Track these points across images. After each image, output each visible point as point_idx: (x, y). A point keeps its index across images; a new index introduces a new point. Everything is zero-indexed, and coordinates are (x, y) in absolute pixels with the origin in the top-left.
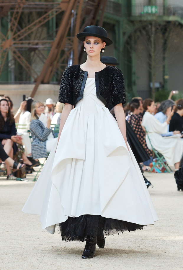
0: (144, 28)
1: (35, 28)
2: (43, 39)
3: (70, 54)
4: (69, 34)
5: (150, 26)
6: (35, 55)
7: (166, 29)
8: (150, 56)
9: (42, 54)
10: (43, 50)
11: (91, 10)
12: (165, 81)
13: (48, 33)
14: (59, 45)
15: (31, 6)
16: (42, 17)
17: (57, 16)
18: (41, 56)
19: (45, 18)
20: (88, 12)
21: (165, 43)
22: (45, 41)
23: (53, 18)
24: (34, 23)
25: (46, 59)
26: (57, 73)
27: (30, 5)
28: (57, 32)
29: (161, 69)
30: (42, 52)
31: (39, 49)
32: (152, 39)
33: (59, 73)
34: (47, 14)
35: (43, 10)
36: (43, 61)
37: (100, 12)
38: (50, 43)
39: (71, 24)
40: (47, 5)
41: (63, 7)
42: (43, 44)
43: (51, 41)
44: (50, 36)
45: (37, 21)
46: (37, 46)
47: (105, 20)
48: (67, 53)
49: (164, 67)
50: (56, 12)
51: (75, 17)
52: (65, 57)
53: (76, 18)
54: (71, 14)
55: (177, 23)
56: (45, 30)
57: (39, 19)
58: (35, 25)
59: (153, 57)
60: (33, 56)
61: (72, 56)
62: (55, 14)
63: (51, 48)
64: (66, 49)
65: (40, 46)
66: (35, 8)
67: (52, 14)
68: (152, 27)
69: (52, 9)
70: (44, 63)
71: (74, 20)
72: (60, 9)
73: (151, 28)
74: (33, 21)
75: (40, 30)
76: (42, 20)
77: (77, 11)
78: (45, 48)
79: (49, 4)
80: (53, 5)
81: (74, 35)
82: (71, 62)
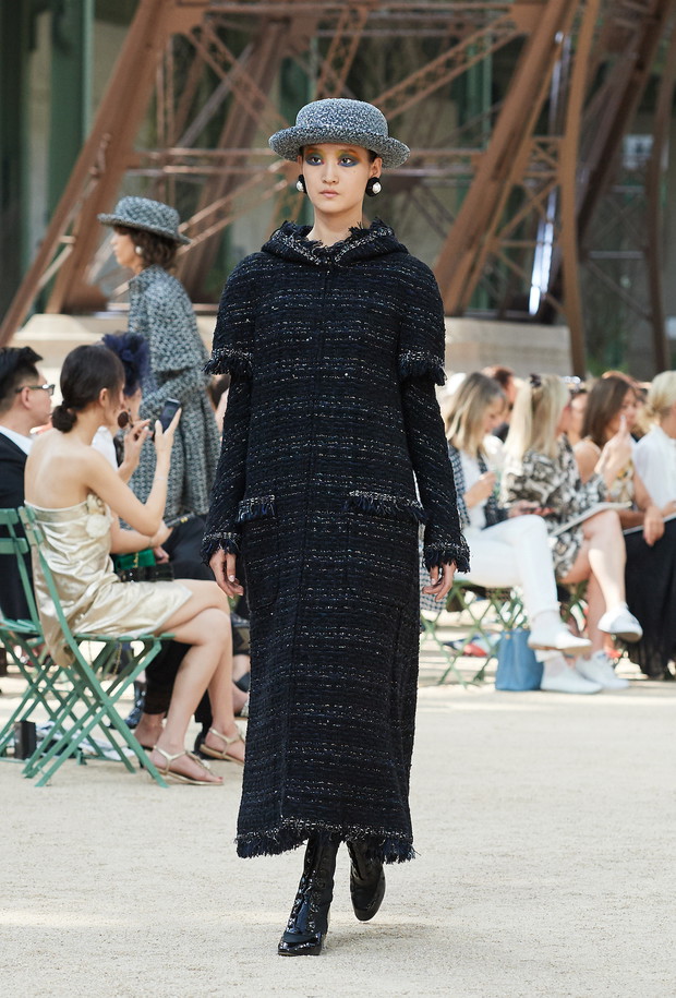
1: (413, 101)
2: (441, 145)
3: (545, 204)
4: (542, 128)
6: (411, 206)
9: (435, 202)
10: (442, 186)
11: (632, 33)
13: (461, 121)
14: (502, 166)
15: (399, 16)
16: (442, 59)
17: (496, 55)
18: (432, 210)
19: (450, 64)
20: (614, 41)
22: (449, 151)
23: (480, 64)
24: (408, 82)
25: (451, 220)
26: (493, 278)
27: (393, 11)
28: (494, 117)
30: (435, 191)
31: (426, 181)
33: (502, 275)
34: (461, 47)
35: (444, 33)
36: (439, 230)
37: (664, 42)
38: (466, 160)
39: (550, 88)
40: (458, 13)
41: (521, 18)
42: (443, 162)
43: (473, 152)
44: (469, 136)
45: (420, 73)
46: (419, 172)
48: (534, 200)
50: (495, 39)
51: (567, 59)
52: (524, 213)
53: (571, 64)
54: (553, 45)
56: (450, 111)
57: (430, 67)
58: (412, 90)
60: (404, 209)
61: (551, 212)
62: (490, 47)
63: (471, 177)
64: (529, 185)
65: (430, 171)
66: (416, 25)
67: (479, 49)
69: (480, 27)
70: (444, 236)
71: (562, 69)
72: (510, 25)
74: (404, 76)
75: (431, 108)
76: (441, 71)
77: (575, 38)
78: (451, 177)
79: (471, 10)
80: (482, 11)
81: (561, 130)
82: (549, 236)
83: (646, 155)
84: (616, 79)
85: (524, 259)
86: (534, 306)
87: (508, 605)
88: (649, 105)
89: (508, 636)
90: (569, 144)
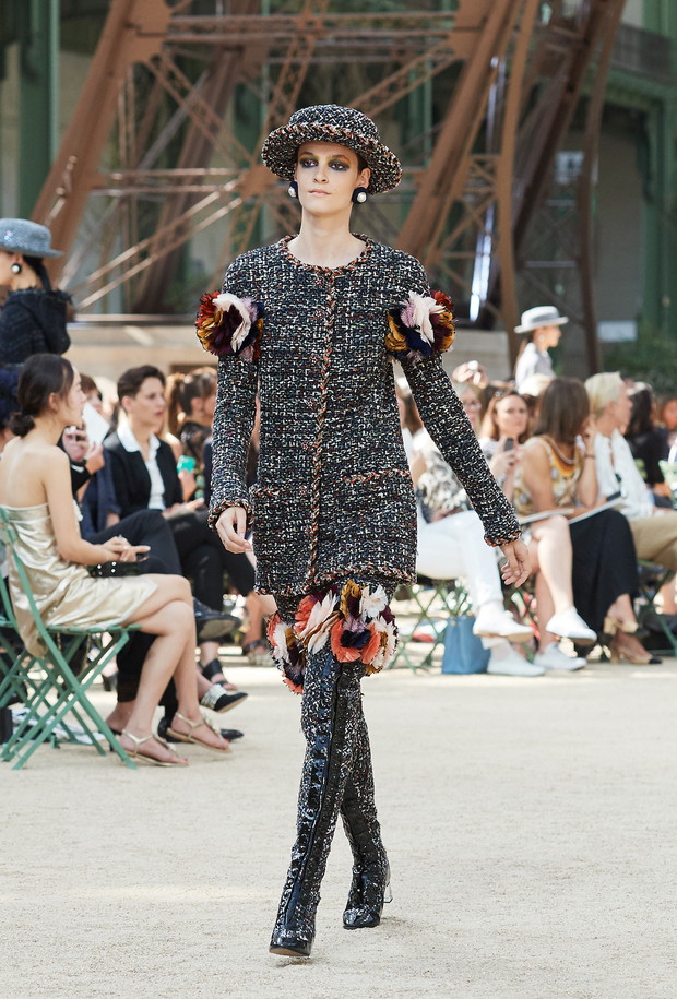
3: (484, 217)
4: (480, 147)
6: (359, 221)
9: (381, 217)
10: (387, 201)
11: (562, 58)
13: (404, 140)
14: (442, 184)
15: (344, 44)
16: (385, 83)
17: (436, 79)
18: (378, 225)
19: (393, 88)
20: (548, 65)
23: (421, 88)
25: (395, 233)
27: (339, 39)
28: (435, 137)
30: (382, 209)
33: (444, 284)
34: (403, 72)
35: (385, 59)
37: (593, 65)
38: (409, 177)
39: (486, 110)
40: (400, 40)
41: (459, 45)
43: (415, 170)
44: (412, 155)
45: (366, 97)
47: (613, 98)
48: (473, 214)
50: (434, 64)
51: (502, 80)
52: (464, 226)
53: (506, 87)
54: (489, 69)
56: (394, 131)
57: (374, 91)
61: (489, 225)
62: (430, 72)
63: (414, 193)
64: (468, 200)
66: (360, 52)
67: (419, 73)
69: (421, 53)
71: (497, 93)
72: (449, 51)
74: (351, 98)
76: (385, 94)
77: (509, 63)
79: (411, 38)
80: (422, 39)
81: (497, 149)
82: (487, 248)
83: (577, 171)
84: (548, 100)
85: (464, 269)
86: (474, 313)
87: (452, 594)
88: (579, 124)
89: (453, 623)
90: (505, 161)
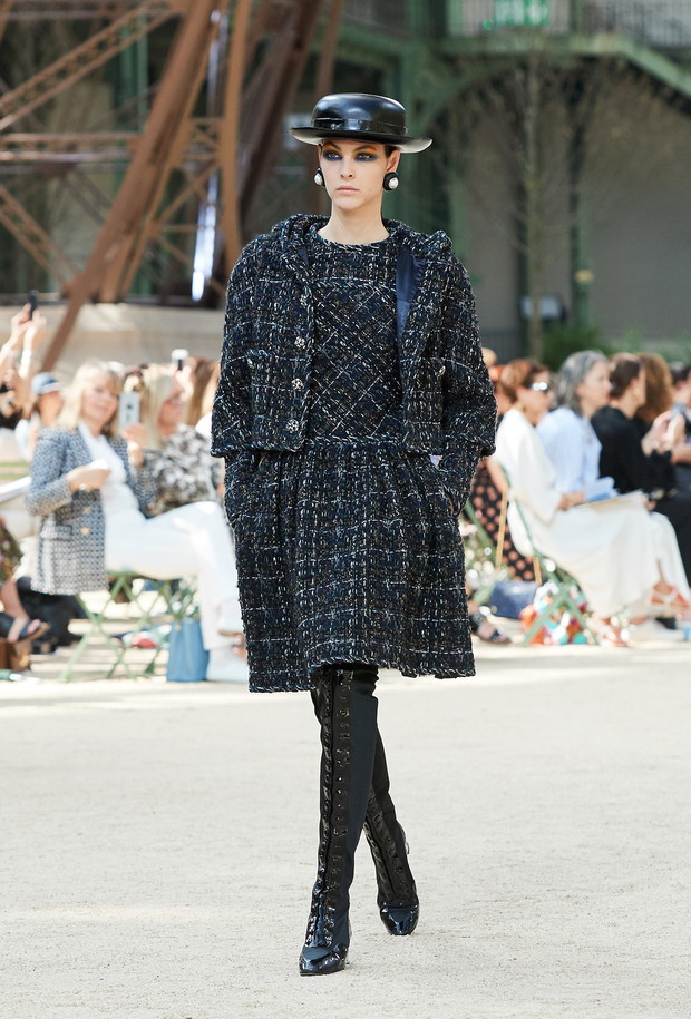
0: (497, 83)
1: (64, 86)
2: (96, 129)
3: (206, 187)
4: (201, 109)
5: (519, 75)
6: (66, 193)
7: (579, 86)
8: (520, 192)
9: (92, 188)
10: (98, 169)
11: (289, 11)
12: (578, 292)
13: (116, 103)
14: (160, 150)
16: (93, 41)
17: (153, 36)
18: (88, 196)
19: (102, 46)
20: (274, 20)
21: (577, 142)
22: (105, 135)
23: (134, 46)
24: (59, 64)
25: (108, 205)
26: (155, 264)
28: (151, 99)
29: (564, 243)
30: (92, 178)
31: (81, 167)
32: (529, 126)
33: (164, 260)
34: (113, 28)
35: (95, 15)
36: (95, 216)
37: (322, 19)
38: (122, 144)
39: (207, 69)
42: (97, 147)
43: (129, 136)
44: (125, 119)
45: (71, 56)
46: (72, 157)
47: (345, 55)
48: (194, 184)
49: (574, 234)
50: (149, 19)
51: (224, 38)
52: (184, 197)
53: (229, 45)
54: (209, 26)
55: (621, 64)
56: (104, 94)
57: (82, 49)
58: (63, 74)
59: (533, 196)
60: (58, 195)
61: (212, 195)
62: (144, 28)
63: (127, 161)
64: (189, 168)
65: (85, 157)
66: (65, 7)
67: (134, 30)
68: (526, 76)
69: (133, 7)
70: (100, 220)
71: (219, 50)
72: (164, 6)
73: (525, 84)
74: (54, 58)
75: (84, 91)
76: (93, 53)
77: (231, 18)
78: (106, 161)
81: (220, 112)
82: (211, 220)
84: (275, 59)
85: (185, 244)
86: (197, 292)
87: (177, 596)
88: (309, 85)
89: (177, 628)
90: (228, 125)
